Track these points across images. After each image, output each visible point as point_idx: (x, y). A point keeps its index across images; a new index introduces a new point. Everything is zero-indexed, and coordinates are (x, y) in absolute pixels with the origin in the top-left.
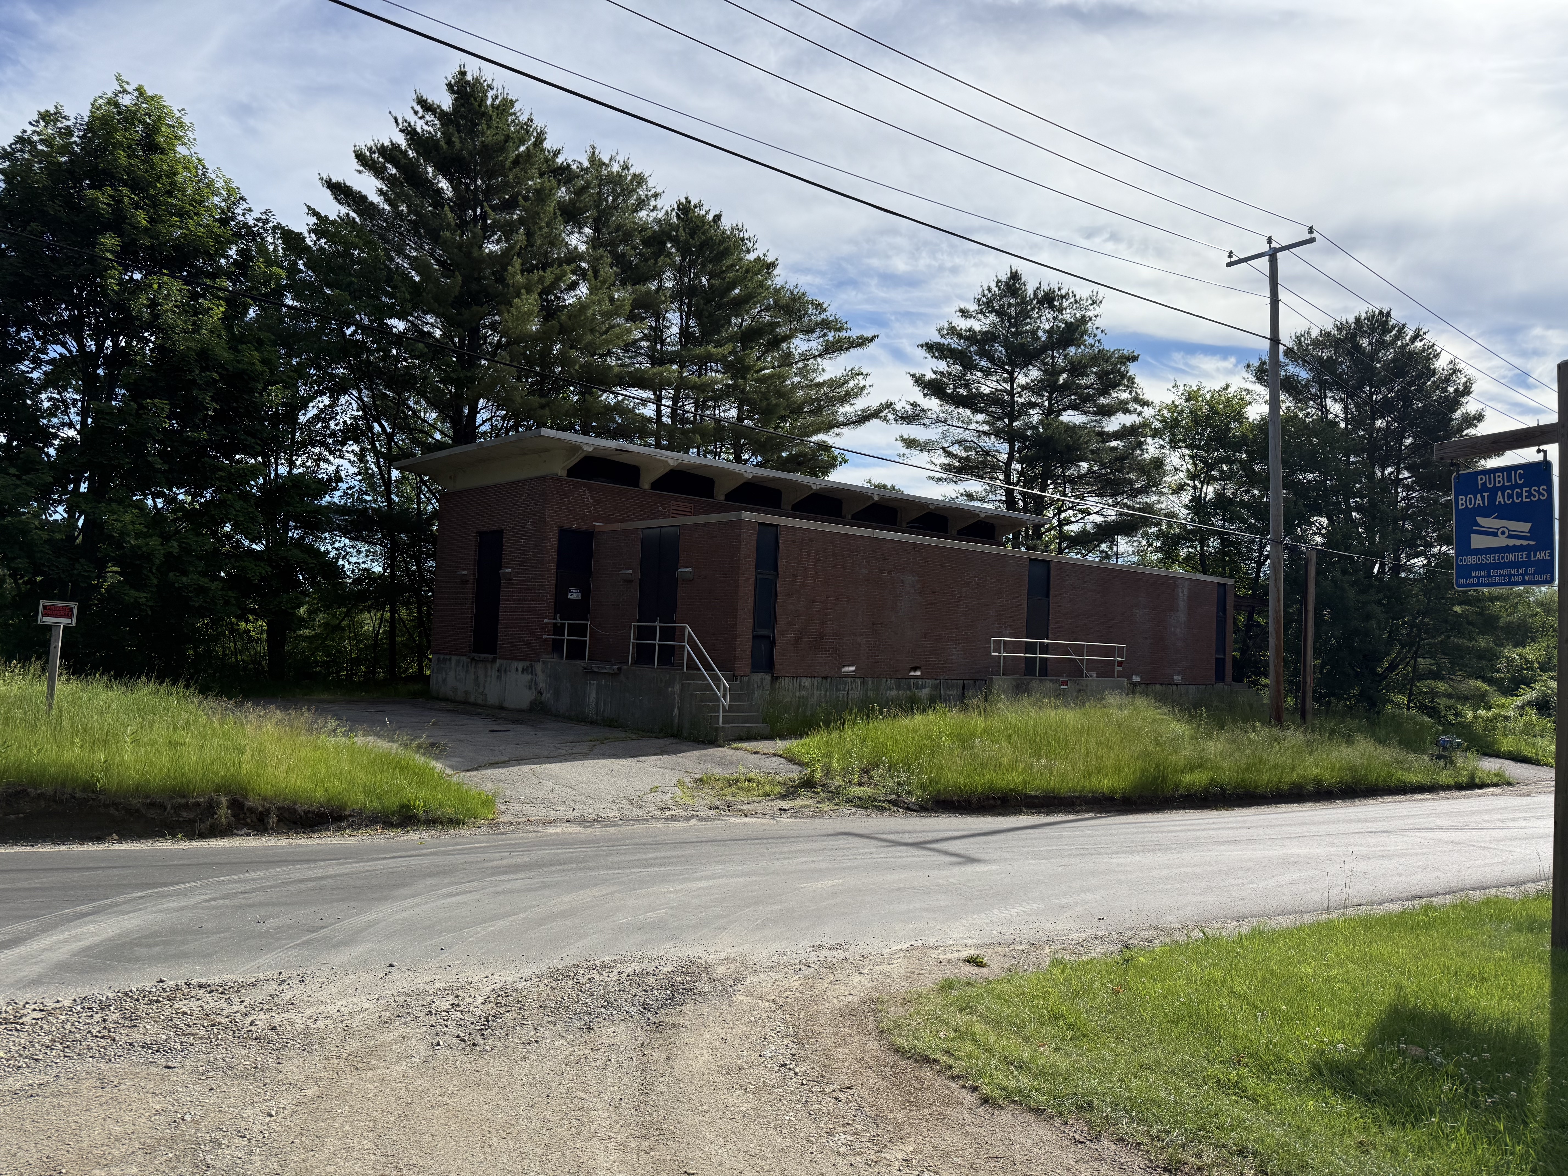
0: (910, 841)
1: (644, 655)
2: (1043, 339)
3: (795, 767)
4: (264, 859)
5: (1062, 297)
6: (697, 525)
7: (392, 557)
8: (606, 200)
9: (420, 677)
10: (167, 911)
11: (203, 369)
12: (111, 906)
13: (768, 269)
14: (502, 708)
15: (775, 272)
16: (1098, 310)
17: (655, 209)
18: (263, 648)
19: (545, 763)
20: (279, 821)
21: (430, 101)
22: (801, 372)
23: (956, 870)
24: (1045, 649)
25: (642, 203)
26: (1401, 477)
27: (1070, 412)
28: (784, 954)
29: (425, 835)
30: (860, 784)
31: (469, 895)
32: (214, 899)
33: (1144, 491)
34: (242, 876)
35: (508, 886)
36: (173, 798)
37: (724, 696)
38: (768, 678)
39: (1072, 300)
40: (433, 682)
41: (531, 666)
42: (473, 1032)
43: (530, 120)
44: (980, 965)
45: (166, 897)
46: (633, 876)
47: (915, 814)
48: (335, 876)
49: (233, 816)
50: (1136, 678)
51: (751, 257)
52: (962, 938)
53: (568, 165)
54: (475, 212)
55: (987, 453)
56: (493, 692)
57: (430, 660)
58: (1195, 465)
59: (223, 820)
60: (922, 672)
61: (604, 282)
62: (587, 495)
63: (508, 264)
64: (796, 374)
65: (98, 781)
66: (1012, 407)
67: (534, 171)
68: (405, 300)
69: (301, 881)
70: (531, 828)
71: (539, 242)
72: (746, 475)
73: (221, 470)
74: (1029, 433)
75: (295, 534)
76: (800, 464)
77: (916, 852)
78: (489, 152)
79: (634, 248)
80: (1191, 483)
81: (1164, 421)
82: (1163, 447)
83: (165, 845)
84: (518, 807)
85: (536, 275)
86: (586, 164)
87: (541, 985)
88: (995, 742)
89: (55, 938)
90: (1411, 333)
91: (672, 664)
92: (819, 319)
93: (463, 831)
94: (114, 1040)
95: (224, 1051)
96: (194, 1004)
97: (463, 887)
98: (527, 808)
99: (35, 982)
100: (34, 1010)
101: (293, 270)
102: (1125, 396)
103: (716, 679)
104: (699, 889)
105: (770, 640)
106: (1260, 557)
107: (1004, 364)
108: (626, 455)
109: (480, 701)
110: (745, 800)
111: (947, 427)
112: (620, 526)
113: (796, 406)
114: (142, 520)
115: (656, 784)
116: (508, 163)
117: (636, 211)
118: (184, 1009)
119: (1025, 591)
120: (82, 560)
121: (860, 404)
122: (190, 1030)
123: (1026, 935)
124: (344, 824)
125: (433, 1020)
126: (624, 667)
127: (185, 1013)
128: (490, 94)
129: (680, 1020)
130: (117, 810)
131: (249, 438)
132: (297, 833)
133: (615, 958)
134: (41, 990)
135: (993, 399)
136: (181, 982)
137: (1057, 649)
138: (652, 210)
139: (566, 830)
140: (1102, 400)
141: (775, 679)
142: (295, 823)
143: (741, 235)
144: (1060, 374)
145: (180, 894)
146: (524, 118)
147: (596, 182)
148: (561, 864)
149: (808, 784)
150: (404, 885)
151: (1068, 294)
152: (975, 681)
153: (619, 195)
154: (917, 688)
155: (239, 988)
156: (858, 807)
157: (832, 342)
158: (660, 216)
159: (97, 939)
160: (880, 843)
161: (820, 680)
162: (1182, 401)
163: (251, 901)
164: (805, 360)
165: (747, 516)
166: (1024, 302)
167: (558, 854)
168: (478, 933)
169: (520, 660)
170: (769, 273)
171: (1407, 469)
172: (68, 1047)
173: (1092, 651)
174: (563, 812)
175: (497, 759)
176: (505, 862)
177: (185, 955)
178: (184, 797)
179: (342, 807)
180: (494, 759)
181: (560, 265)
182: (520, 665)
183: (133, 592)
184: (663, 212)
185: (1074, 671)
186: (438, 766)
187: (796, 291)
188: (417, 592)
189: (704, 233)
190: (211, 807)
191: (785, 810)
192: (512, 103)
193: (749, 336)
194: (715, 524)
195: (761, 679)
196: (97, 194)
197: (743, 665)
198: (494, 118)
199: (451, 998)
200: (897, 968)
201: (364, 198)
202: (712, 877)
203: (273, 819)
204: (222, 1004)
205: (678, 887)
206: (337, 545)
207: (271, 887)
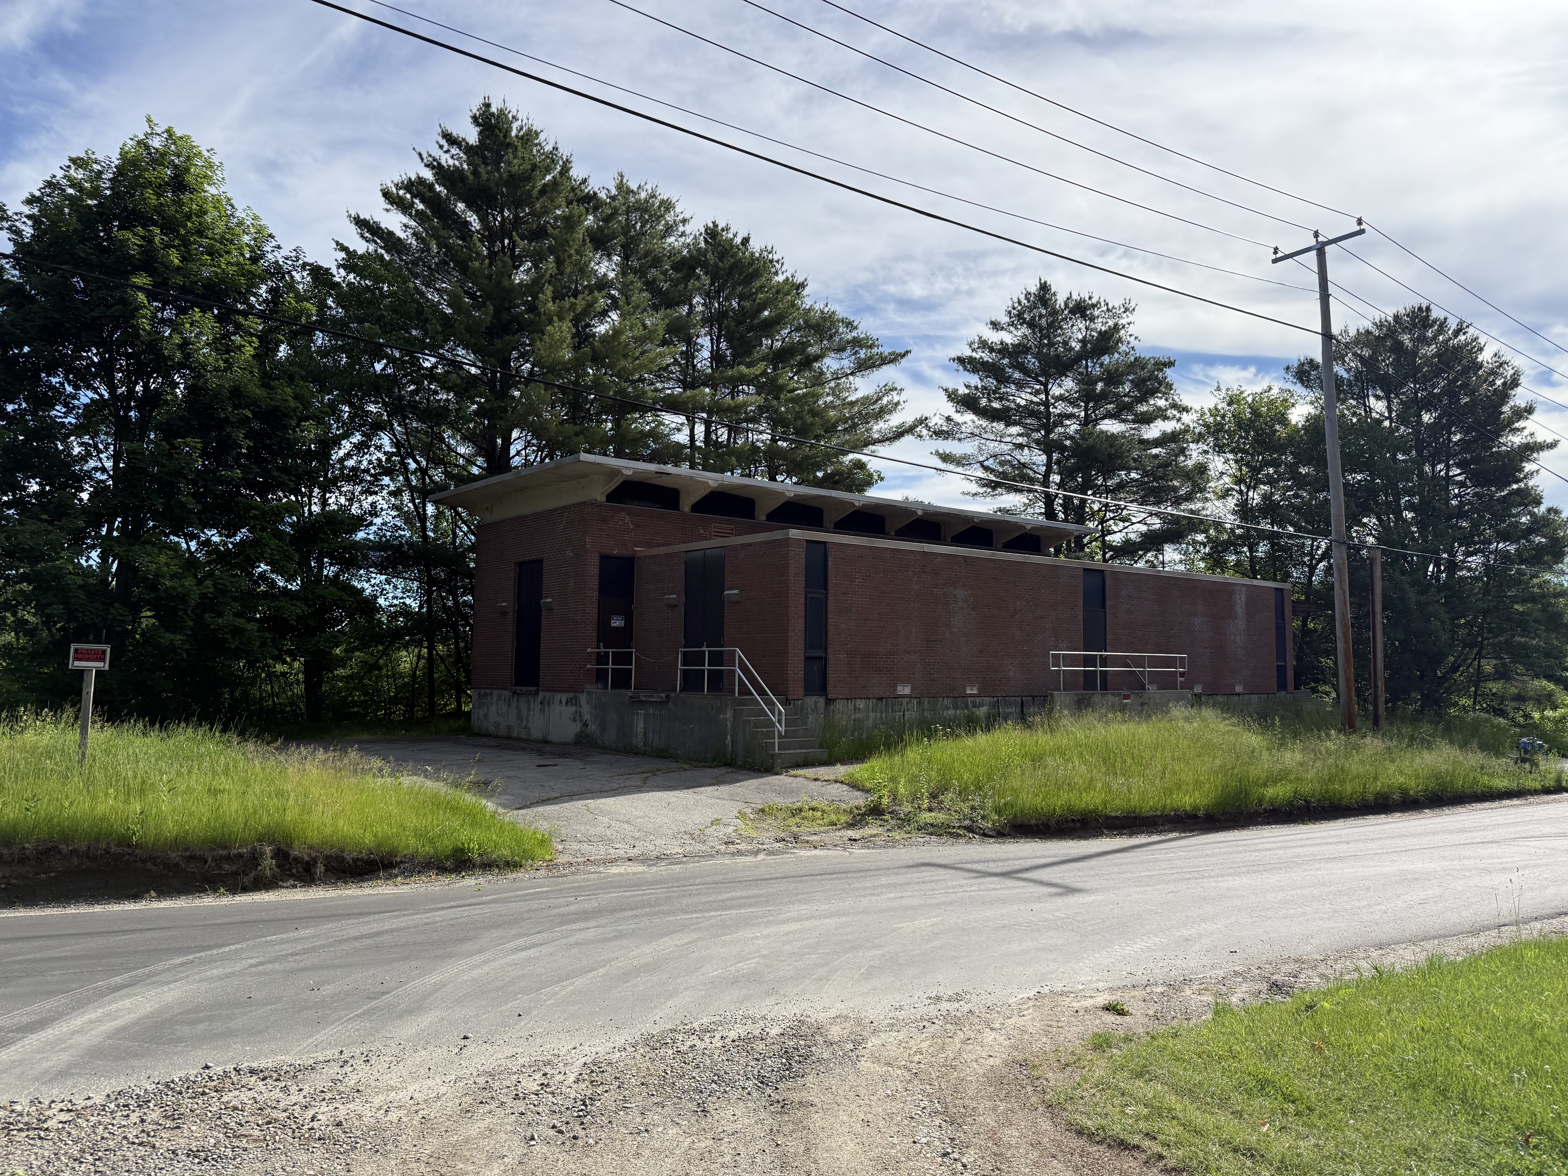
0: (998, 870)
1: (692, 682)
2: (1078, 348)
3: (859, 793)
4: (313, 914)
5: (1094, 306)
6: (743, 545)
7: (429, 593)
8: (634, 226)
9: (458, 713)
10: (210, 979)
11: (236, 407)
12: (149, 976)
13: (797, 289)
14: (545, 742)
15: (805, 293)
16: (1131, 318)
17: (683, 234)
18: (299, 690)
19: (599, 797)
20: (326, 870)
21: (454, 134)
22: (834, 392)
23: (1059, 901)
24: (1105, 661)
25: (669, 229)
26: (1451, 474)
27: (1107, 421)
28: (901, 1008)
29: (481, 880)
30: (930, 810)
31: (539, 949)
32: (262, 963)
33: (1189, 498)
34: (291, 935)
35: (581, 936)
36: (214, 850)
37: (779, 721)
38: (822, 701)
39: (1105, 308)
40: (474, 717)
41: (576, 697)
42: (571, 1120)
43: (555, 148)
44: (1121, 1013)
45: (209, 962)
46: (713, 921)
47: (992, 840)
48: (392, 931)
49: (278, 866)
50: (1198, 689)
51: (780, 278)
52: (1091, 981)
53: (595, 194)
54: (503, 243)
55: (1024, 465)
56: (536, 726)
57: (469, 696)
58: (1240, 470)
59: (268, 872)
60: (979, 690)
61: (636, 307)
62: (627, 519)
63: (538, 293)
64: (828, 395)
65: (134, 834)
66: (1048, 419)
67: (561, 200)
68: (437, 332)
69: (356, 938)
70: (592, 868)
71: (568, 270)
72: (788, 494)
73: (255, 508)
74: (1068, 443)
75: (330, 571)
76: (837, 482)
77: (1009, 883)
78: (517, 181)
79: (665, 273)
80: (1237, 488)
81: (1206, 425)
82: (1206, 452)
83: (207, 901)
84: (575, 846)
85: (567, 303)
86: (614, 192)
87: (638, 1057)
88: (1068, 760)
89: (86, 1017)
90: (1453, 327)
91: (722, 690)
92: (849, 337)
93: (521, 874)
94: (154, 1147)
95: (283, 1157)
96: (245, 1096)
97: (531, 940)
98: (585, 847)
99: (64, 1074)
100: (62, 1110)
101: (322, 306)
102: (1162, 403)
103: (769, 703)
104: (787, 934)
105: (823, 661)
106: (1311, 560)
107: (1037, 375)
108: (665, 477)
109: (523, 735)
110: (812, 830)
111: (983, 441)
112: (663, 550)
113: (830, 425)
114: (177, 561)
115: (716, 816)
116: (535, 193)
117: (664, 237)
118: (235, 1103)
119: (1080, 603)
120: (117, 605)
121: (895, 420)
122: (243, 1131)
123: (1159, 974)
124: (396, 871)
125: (521, 1106)
126: (673, 695)
127: (235, 1108)
128: (515, 126)
129: (806, 1096)
130: (155, 865)
131: (283, 476)
132: (346, 883)
133: (714, 1019)
134: (70, 1083)
135: (1028, 411)
136: (230, 1067)
137: (1116, 661)
138: (681, 236)
139: (629, 870)
140: (1142, 408)
141: (829, 702)
142: (344, 872)
143: (770, 256)
144: (1096, 383)
145: (225, 958)
146: (548, 148)
147: (624, 208)
148: (632, 909)
149: (876, 811)
150: (467, 939)
151: (1099, 302)
152: (1033, 697)
153: (647, 221)
154: (974, 706)
155: (297, 1072)
156: (931, 834)
157: (865, 360)
158: (688, 241)
159: (133, 1017)
160: (967, 875)
161: (875, 701)
162: (1224, 405)
163: (302, 965)
164: (838, 378)
165: (794, 533)
166: (1054, 313)
167: (626, 897)
168: (557, 993)
169: (563, 691)
170: (798, 294)
171: (1458, 465)
172: (100, 1159)
173: (1153, 662)
174: (623, 850)
175: (549, 795)
176: (572, 908)
177: (231, 1034)
178: (225, 848)
179: (393, 853)
180: (545, 796)
181: (591, 292)
182: (564, 697)
183: (168, 635)
184: (692, 237)
185: (1135, 684)
186: (490, 805)
187: (826, 310)
188: (454, 627)
189: (732, 256)
190: (255, 858)
191: (855, 840)
192: (537, 134)
193: (780, 357)
194: (761, 543)
195: (815, 702)
196: (128, 234)
197: (796, 688)
198: (520, 148)
199: (538, 1076)
200: (1031, 1021)
201: (391, 234)
202: (798, 919)
203: (320, 869)
204: (277, 1094)
205: (765, 932)
206: (373, 581)
207: (323, 946)
